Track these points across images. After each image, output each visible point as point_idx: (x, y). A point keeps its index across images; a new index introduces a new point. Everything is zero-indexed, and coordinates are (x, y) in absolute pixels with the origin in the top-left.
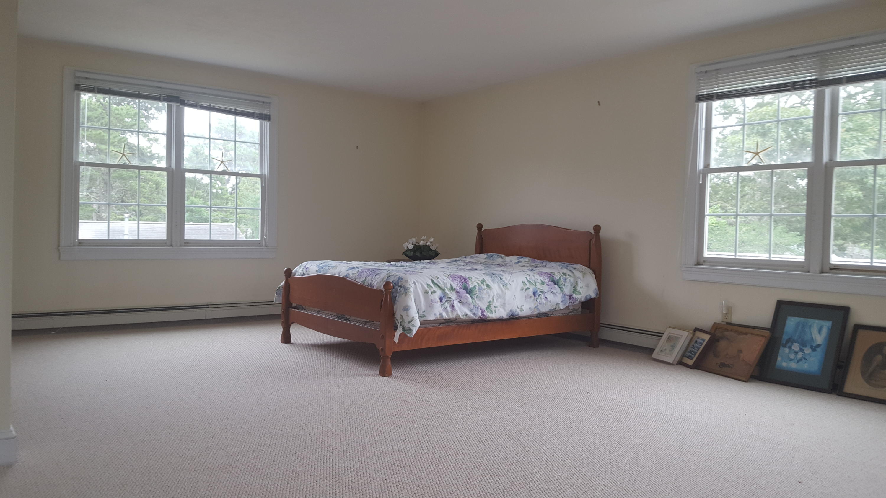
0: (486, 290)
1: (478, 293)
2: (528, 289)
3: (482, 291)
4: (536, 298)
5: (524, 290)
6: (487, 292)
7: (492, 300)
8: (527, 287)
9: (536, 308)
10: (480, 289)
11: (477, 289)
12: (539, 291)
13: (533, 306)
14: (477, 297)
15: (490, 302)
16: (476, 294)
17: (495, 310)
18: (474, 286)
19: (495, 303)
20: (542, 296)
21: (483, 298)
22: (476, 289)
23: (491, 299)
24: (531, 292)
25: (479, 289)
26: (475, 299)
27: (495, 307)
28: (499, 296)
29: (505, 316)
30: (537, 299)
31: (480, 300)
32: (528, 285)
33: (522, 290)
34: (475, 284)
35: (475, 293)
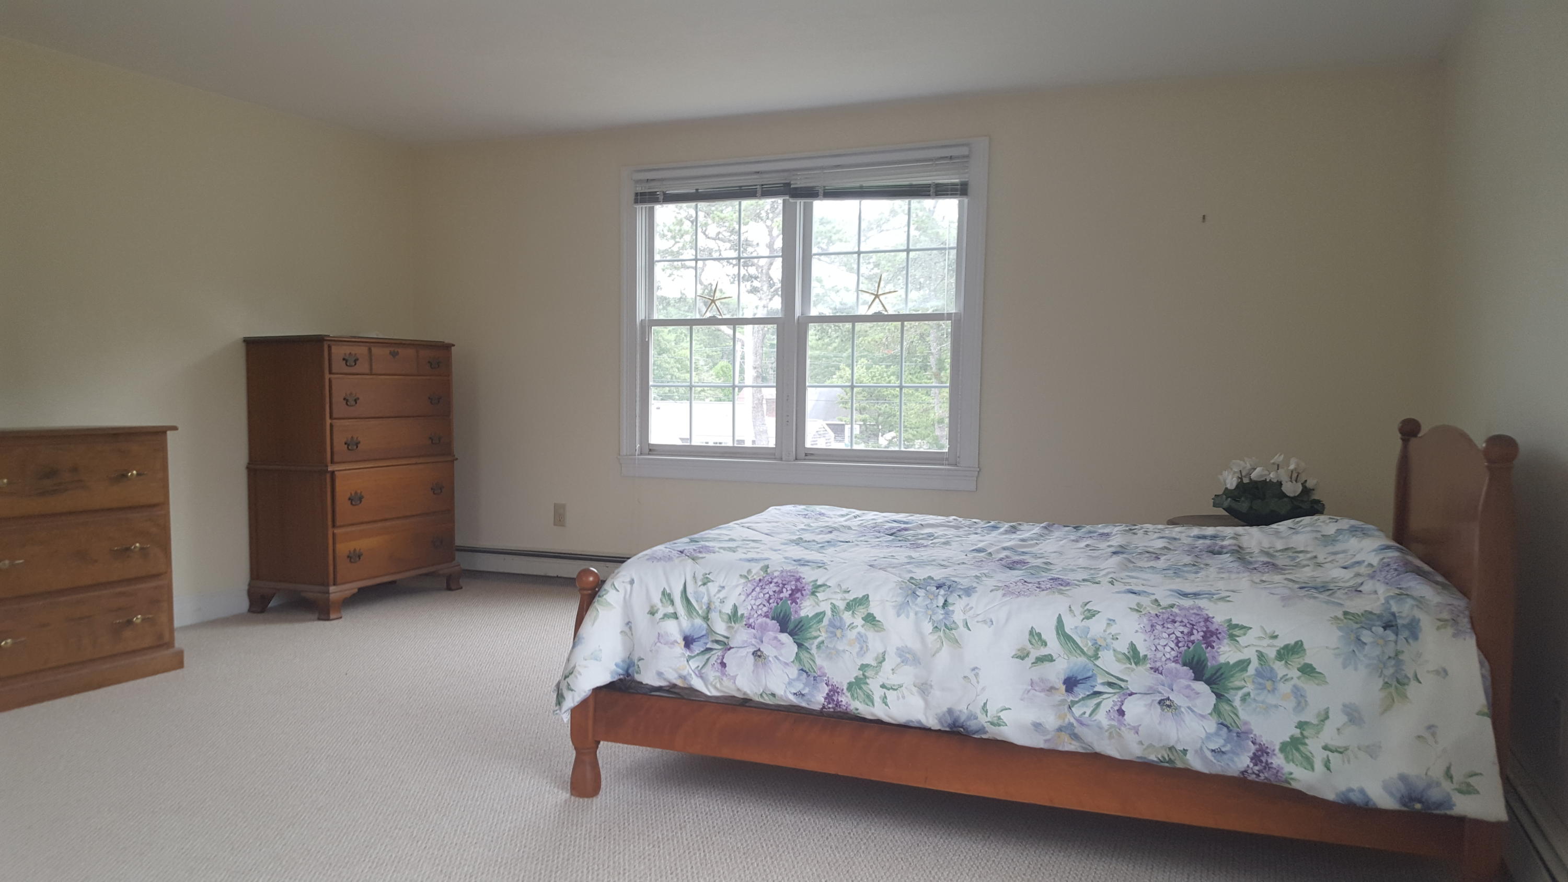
0: (859, 629)
1: (823, 636)
2: (1049, 659)
3: (838, 632)
4: (1071, 698)
5: (1032, 658)
6: (861, 639)
7: (874, 663)
8: (1044, 651)
9: (1067, 730)
10: (836, 627)
11: (826, 621)
12: (1100, 680)
13: (1051, 721)
14: (818, 647)
15: (863, 667)
16: (816, 638)
17: (885, 698)
18: (817, 615)
19: (886, 674)
20: (1109, 702)
21: (838, 652)
22: (821, 621)
23: (869, 659)
24: (1057, 672)
25: (831, 624)
26: (814, 651)
27: (883, 686)
28: (907, 656)
29: (932, 722)
30: (1074, 703)
31: (829, 657)
32: (1054, 646)
33: (1022, 655)
34: (826, 607)
35: (814, 634)
